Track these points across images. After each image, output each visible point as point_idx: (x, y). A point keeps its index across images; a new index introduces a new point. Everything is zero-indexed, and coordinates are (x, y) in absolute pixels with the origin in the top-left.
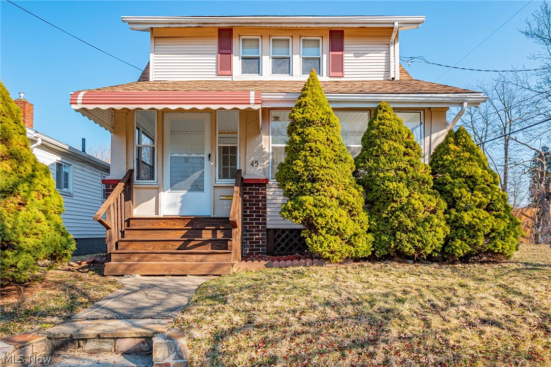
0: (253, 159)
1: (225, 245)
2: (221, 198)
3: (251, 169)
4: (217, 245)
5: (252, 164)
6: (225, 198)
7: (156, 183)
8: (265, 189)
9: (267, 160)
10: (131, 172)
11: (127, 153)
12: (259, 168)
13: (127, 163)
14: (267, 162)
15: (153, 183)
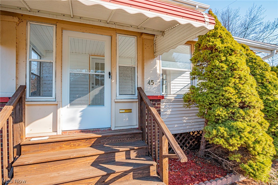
0: (149, 78)
1: (147, 172)
2: (121, 111)
3: (148, 87)
4: (139, 173)
5: (149, 83)
6: (124, 111)
7: (54, 100)
8: (160, 104)
9: (158, 79)
10: (22, 89)
11: (17, 67)
12: (154, 86)
13: (17, 78)
14: (158, 81)
15: (50, 100)
